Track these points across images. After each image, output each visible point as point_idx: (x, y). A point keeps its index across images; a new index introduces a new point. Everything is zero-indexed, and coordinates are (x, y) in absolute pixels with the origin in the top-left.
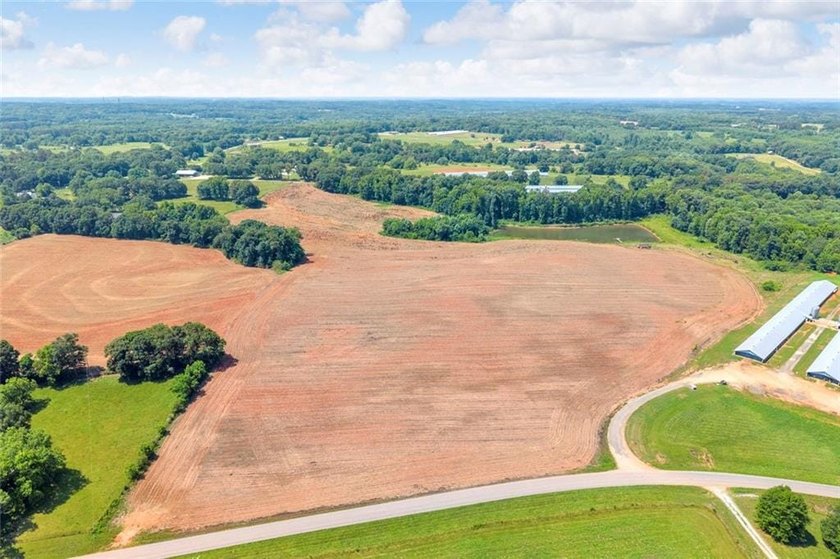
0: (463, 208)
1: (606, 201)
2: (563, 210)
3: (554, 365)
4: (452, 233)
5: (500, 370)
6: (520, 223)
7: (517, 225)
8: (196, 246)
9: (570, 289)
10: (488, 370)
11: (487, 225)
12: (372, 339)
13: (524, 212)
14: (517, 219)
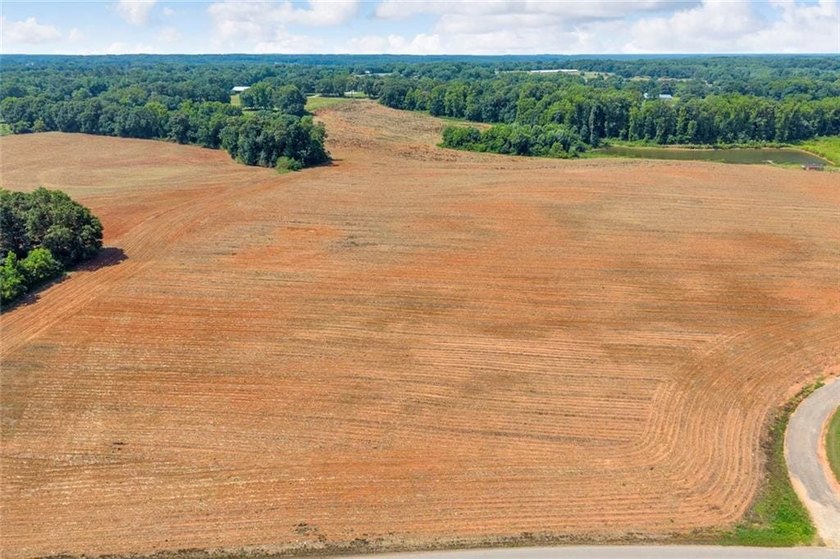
0: (553, 119)
1: (754, 114)
2: (690, 126)
3: (664, 303)
4: (533, 145)
5: (558, 303)
6: (629, 143)
7: (625, 145)
8: (205, 147)
9: (699, 201)
10: (536, 303)
11: (585, 141)
12: (352, 244)
13: (635, 128)
14: (626, 137)
